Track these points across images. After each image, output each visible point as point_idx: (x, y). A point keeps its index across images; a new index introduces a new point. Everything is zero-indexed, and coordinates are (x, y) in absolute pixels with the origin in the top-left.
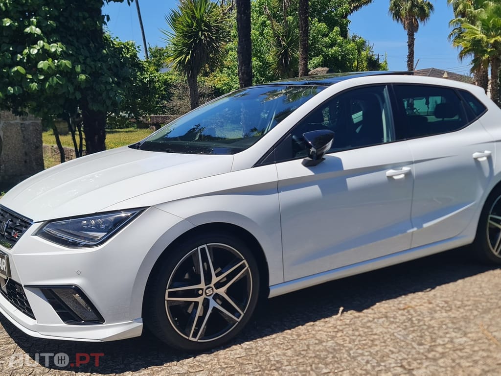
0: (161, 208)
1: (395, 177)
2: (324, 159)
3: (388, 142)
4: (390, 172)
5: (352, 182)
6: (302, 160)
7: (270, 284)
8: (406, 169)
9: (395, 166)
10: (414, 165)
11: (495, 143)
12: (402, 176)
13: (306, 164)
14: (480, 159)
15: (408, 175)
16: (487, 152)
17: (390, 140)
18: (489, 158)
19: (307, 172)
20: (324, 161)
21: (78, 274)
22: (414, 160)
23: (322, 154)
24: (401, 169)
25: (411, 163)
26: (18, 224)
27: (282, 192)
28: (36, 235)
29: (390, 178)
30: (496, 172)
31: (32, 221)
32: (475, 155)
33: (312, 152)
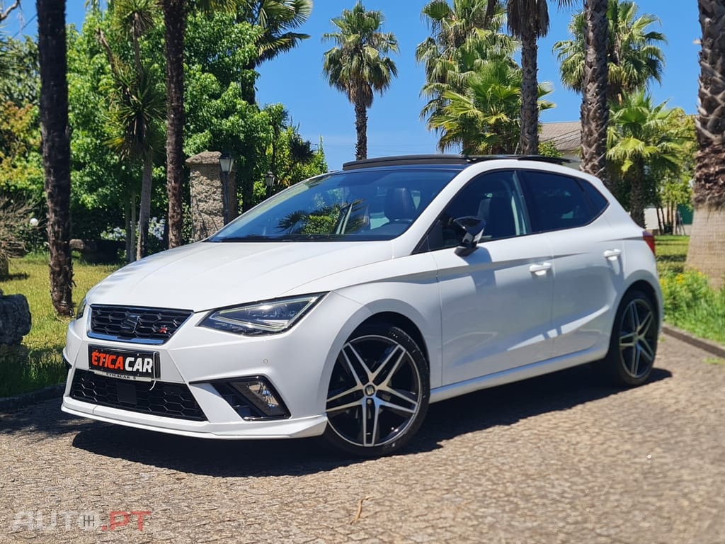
0: (340, 293)
1: (538, 273)
2: (477, 248)
3: (522, 235)
4: (533, 267)
5: (501, 276)
6: (454, 249)
7: (431, 388)
8: (547, 264)
9: (537, 260)
10: (553, 260)
11: (623, 242)
12: (543, 273)
13: (460, 254)
14: (611, 259)
15: (549, 271)
16: (617, 251)
17: (525, 233)
18: (619, 257)
19: (461, 262)
20: (477, 250)
21: (265, 363)
22: (553, 255)
23: (476, 243)
24: (542, 264)
25: (550, 258)
26: (160, 318)
27: (441, 282)
28: (199, 325)
29: (533, 273)
30: (626, 275)
31: (192, 311)
32: (607, 253)
33: (466, 240)
